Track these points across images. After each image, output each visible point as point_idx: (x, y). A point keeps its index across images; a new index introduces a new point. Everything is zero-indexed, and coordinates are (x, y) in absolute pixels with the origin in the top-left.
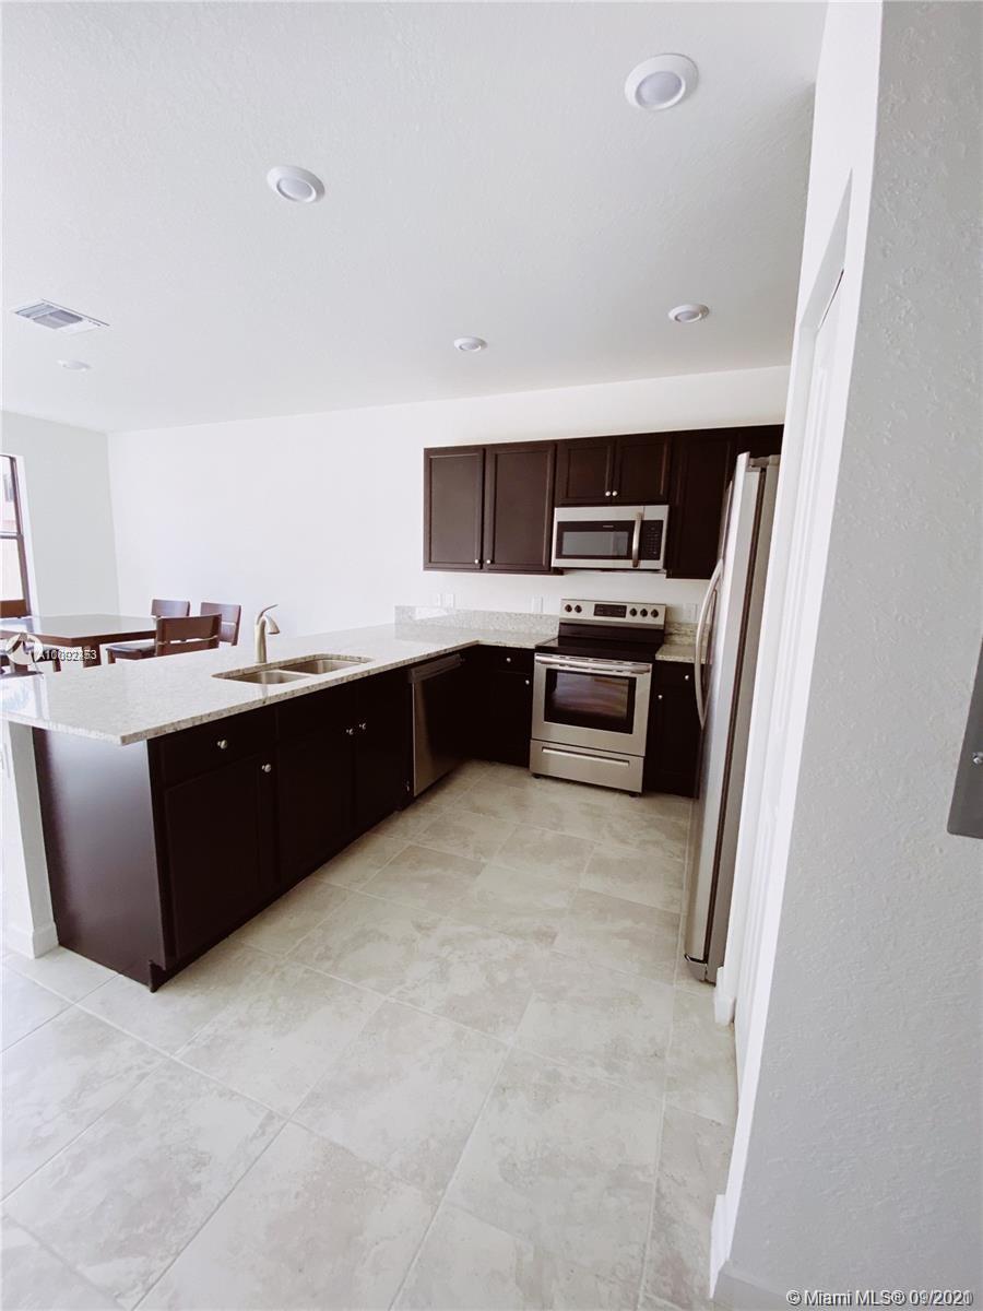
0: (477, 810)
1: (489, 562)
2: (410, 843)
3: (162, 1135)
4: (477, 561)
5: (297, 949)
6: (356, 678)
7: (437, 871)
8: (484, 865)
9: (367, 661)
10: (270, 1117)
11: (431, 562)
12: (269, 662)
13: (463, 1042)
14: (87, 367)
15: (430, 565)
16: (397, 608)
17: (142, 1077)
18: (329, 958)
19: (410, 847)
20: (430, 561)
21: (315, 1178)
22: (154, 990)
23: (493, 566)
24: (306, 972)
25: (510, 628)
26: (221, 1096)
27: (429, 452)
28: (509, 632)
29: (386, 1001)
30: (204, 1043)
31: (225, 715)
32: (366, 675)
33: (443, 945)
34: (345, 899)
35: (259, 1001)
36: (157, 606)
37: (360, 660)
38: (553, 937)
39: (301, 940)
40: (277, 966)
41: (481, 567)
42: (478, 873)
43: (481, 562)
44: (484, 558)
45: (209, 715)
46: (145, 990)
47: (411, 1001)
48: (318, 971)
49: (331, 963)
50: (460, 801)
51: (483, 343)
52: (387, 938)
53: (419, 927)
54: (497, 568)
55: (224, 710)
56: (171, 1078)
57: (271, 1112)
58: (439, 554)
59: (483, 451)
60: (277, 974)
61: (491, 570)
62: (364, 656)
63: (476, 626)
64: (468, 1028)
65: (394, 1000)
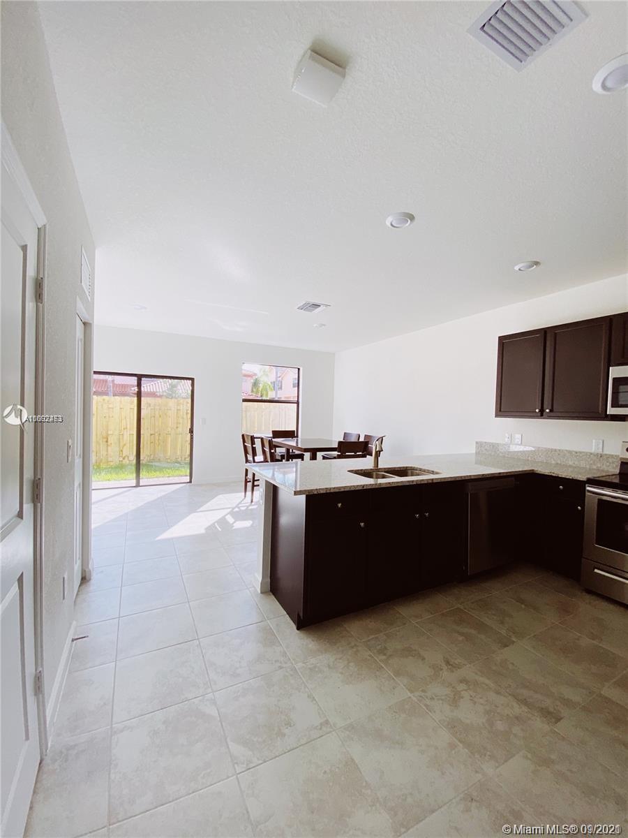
0: (521, 601)
1: (547, 411)
2: (459, 606)
3: (279, 700)
4: (537, 410)
5: (369, 641)
6: (423, 482)
7: (473, 631)
8: (514, 642)
9: (437, 473)
10: (327, 722)
11: (502, 411)
12: (379, 467)
13: (453, 752)
14: (324, 325)
15: (501, 413)
16: (477, 443)
17: (281, 668)
18: (385, 655)
19: (458, 608)
20: (500, 411)
21: (337, 770)
22: (298, 629)
23: (552, 414)
24: (370, 656)
25: (571, 463)
26: (308, 697)
27: (501, 339)
28: (570, 466)
29: (410, 697)
30: (310, 666)
31: (342, 490)
32: (431, 482)
33: (461, 682)
34: (405, 624)
35: (340, 659)
36: (346, 435)
37: (433, 473)
38: (559, 719)
39: (373, 636)
40: (355, 645)
41: (542, 415)
42: (506, 646)
43: (542, 411)
44: (545, 406)
45: (334, 488)
46: (294, 627)
47: (426, 706)
48: (376, 659)
49: (384, 657)
50: (507, 591)
51: (537, 263)
52: (423, 659)
53: (448, 663)
54: (555, 414)
55: (342, 487)
56: (291, 675)
57: (327, 720)
58: (508, 404)
59: (545, 332)
60: (354, 650)
61: (549, 417)
62: (435, 470)
63: (540, 459)
64: (461, 745)
65: (414, 699)
